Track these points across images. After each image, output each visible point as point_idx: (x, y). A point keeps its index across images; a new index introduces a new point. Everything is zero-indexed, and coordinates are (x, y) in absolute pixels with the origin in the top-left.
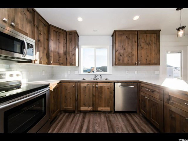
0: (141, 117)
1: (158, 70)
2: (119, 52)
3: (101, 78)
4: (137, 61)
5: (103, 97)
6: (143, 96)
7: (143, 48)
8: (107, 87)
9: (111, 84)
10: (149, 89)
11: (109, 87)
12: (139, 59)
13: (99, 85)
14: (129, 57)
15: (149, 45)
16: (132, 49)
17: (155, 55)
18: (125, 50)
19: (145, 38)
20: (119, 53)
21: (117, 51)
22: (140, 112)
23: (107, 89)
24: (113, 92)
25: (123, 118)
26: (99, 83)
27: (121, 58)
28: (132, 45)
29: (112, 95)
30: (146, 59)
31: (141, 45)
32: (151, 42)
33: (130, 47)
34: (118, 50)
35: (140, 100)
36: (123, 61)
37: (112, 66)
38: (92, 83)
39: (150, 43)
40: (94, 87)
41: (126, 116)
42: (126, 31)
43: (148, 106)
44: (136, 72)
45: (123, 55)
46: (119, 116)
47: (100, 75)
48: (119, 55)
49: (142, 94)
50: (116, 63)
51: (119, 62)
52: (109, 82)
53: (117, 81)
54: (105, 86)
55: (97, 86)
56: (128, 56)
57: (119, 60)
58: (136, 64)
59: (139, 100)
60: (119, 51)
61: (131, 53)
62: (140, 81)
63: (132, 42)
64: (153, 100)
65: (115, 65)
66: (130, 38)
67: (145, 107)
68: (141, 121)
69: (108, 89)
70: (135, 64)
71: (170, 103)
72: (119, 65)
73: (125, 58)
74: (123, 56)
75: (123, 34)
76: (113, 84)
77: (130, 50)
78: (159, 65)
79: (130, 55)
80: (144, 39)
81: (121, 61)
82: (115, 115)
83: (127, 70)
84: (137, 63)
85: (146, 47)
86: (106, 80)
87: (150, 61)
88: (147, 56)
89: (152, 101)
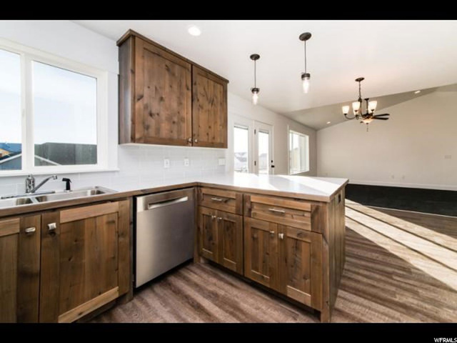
0: (203, 266)
1: (223, 158)
2: (145, 102)
3: (68, 188)
4: (191, 135)
5: (86, 260)
6: (207, 215)
7: (201, 107)
8: (105, 217)
9: (123, 202)
10: (219, 197)
11: (115, 218)
12: (194, 132)
13: (63, 220)
14: (174, 122)
15: (212, 104)
16: (180, 104)
17: (221, 127)
18: (162, 103)
19: (206, 88)
20: (146, 107)
21: (139, 100)
22: (200, 255)
23: (105, 227)
24: (129, 228)
25: (162, 295)
26: (62, 213)
27: (152, 122)
28: (181, 94)
29: (126, 240)
30: (208, 134)
31: (198, 100)
32: (215, 100)
33: (174, 97)
34: (141, 97)
35: (201, 227)
36: (158, 130)
37: (119, 143)
38: (17, 220)
39: (213, 100)
40: (31, 235)
41: (169, 285)
42: (165, 49)
43: (217, 235)
44: (186, 161)
45: (158, 114)
46: (152, 295)
47: (60, 179)
48: (147, 113)
49: (204, 211)
50: (137, 136)
51: (146, 131)
52: (112, 201)
53: (142, 191)
54: (95, 217)
55: (53, 225)
56: (169, 119)
57: (147, 128)
58: (188, 141)
59: (199, 228)
60: (145, 100)
61: (179, 113)
62: (201, 183)
63: (180, 86)
64: (226, 219)
65: (133, 140)
66: (177, 75)
67: (211, 239)
68: (205, 276)
69: (110, 223)
70: (185, 143)
71: (252, 216)
72: (146, 142)
73: (163, 125)
74: (156, 116)
75: (159, 55)
76: (128, 203)
77: (175, 105)
78: (227, 147)
79: (175, 119)
80: (204, 89)
81: (152, 132)
82: (135, 301)
83: (166, 158)
84: (190, 140)
85: (207, 106)
86: (93, 193)
87: (214, 138)
88: (210, 127)
89: (225, 221)
